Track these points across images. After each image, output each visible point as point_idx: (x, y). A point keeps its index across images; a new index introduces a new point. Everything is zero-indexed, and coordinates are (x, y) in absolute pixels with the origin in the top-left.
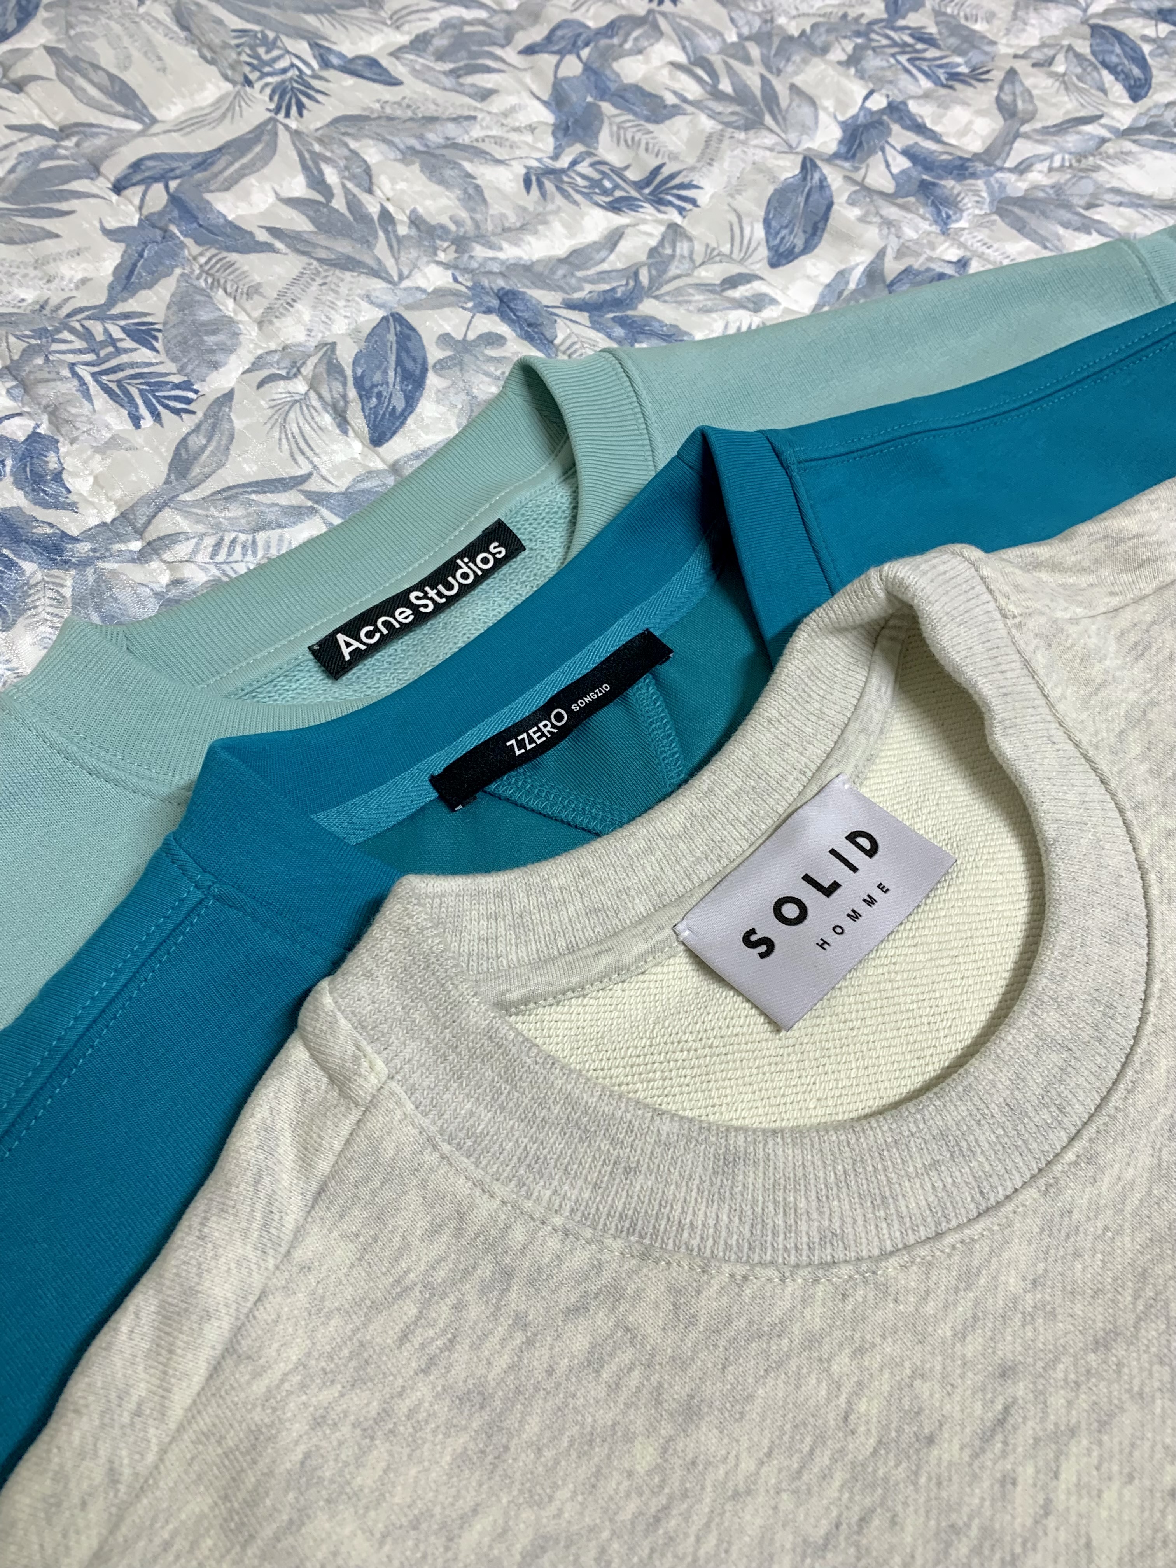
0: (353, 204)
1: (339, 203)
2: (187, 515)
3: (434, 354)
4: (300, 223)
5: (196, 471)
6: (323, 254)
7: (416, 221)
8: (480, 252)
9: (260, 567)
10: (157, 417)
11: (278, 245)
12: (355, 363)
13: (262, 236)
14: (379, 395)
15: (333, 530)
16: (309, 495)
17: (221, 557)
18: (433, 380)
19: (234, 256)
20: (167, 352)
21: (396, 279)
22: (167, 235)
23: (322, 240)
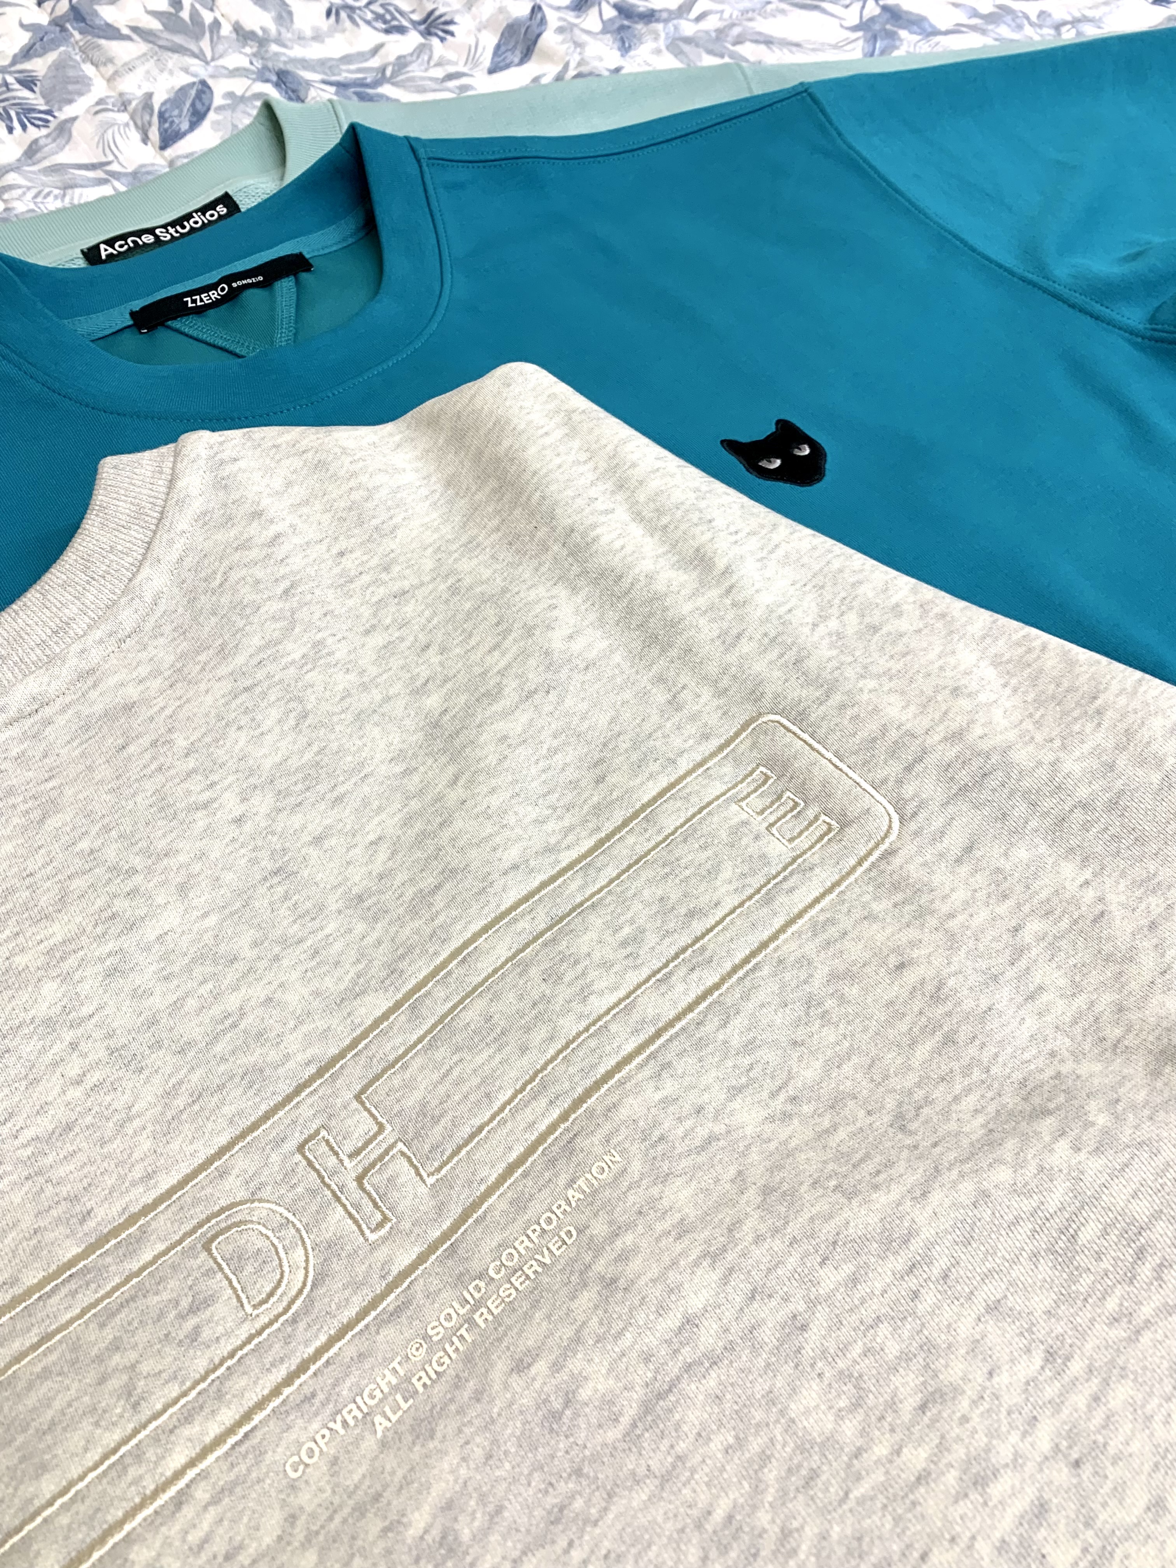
0: (194, 14)
1: (185, 14)
2: (26, 178)
3: (218, 100)
4: (155, 25)
5: (39, 156)
6: (161, 43)
7: (238, 28)
8: (274, 48)
9: (65, 209)
10: (24, 127)
11: (135, 36)
12: (163, 104)
13: (125, 31)
14: (172, 122)
15: (118, 194)
16: (107, 173)
17: (39, 200)
18: (212, 116)
19: (103, 42)
20: (41, 93)
21: (209, 57)
22: (63, 29)
23: (166, 35)
